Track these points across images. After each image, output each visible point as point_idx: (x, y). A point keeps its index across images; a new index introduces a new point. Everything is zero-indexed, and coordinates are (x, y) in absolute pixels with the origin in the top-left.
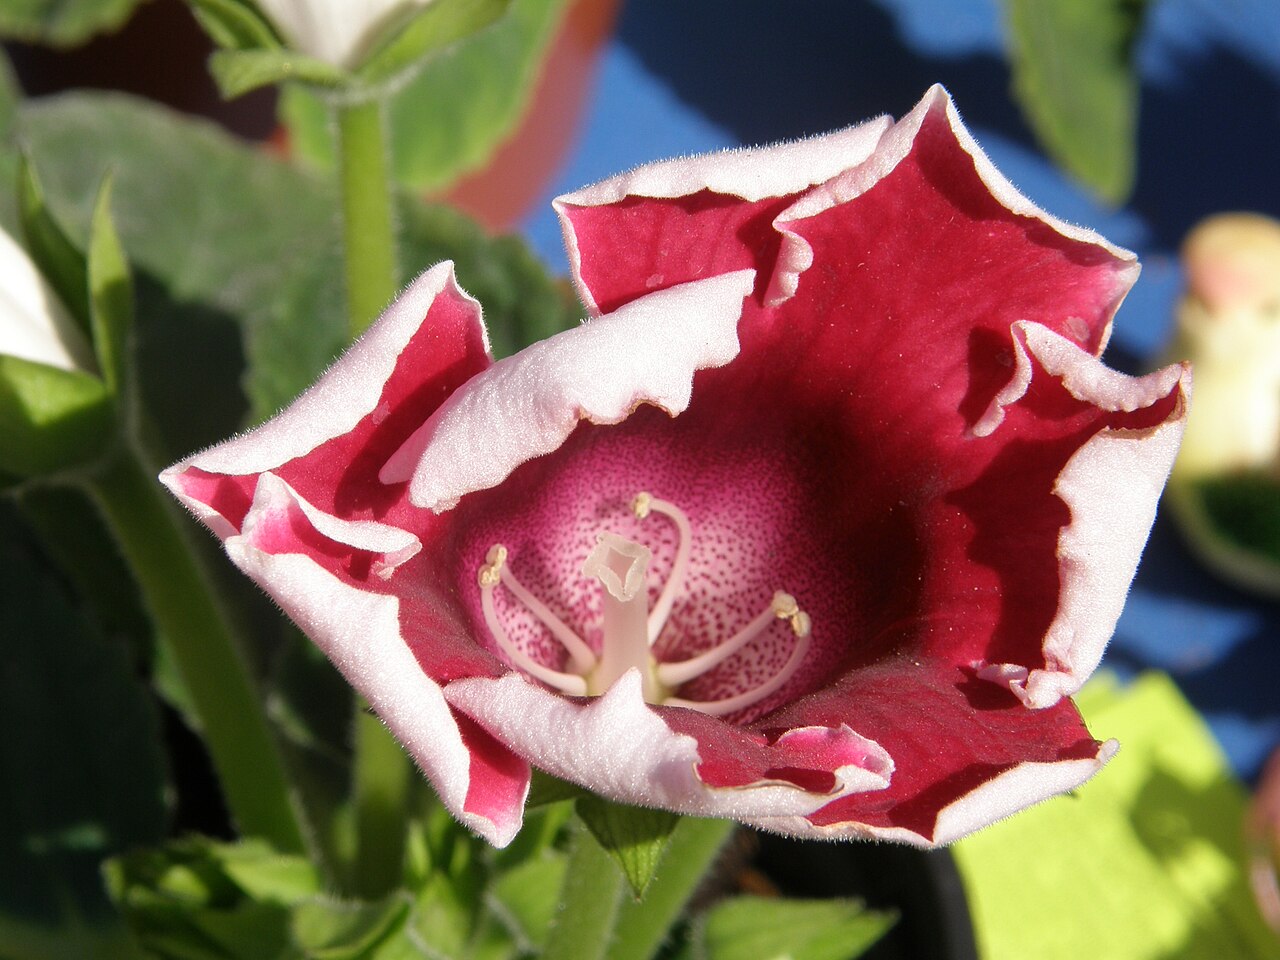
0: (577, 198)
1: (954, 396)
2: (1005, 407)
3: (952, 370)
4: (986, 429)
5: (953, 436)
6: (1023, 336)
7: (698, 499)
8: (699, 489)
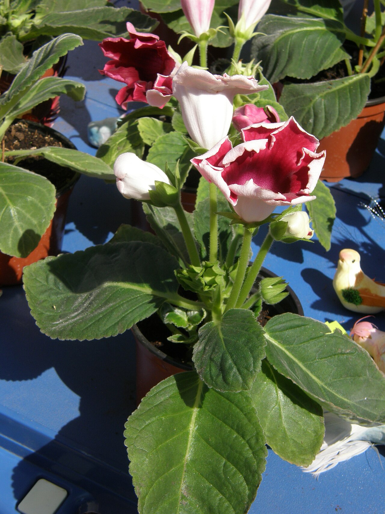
0: (245, 129)
1: (295, 160)
2: (301, 160)
3: (295, 157)
4: (299, 164)
5: (295, 166)
6: (304, 150)
7: (260, 184)
8: (260, 182)
